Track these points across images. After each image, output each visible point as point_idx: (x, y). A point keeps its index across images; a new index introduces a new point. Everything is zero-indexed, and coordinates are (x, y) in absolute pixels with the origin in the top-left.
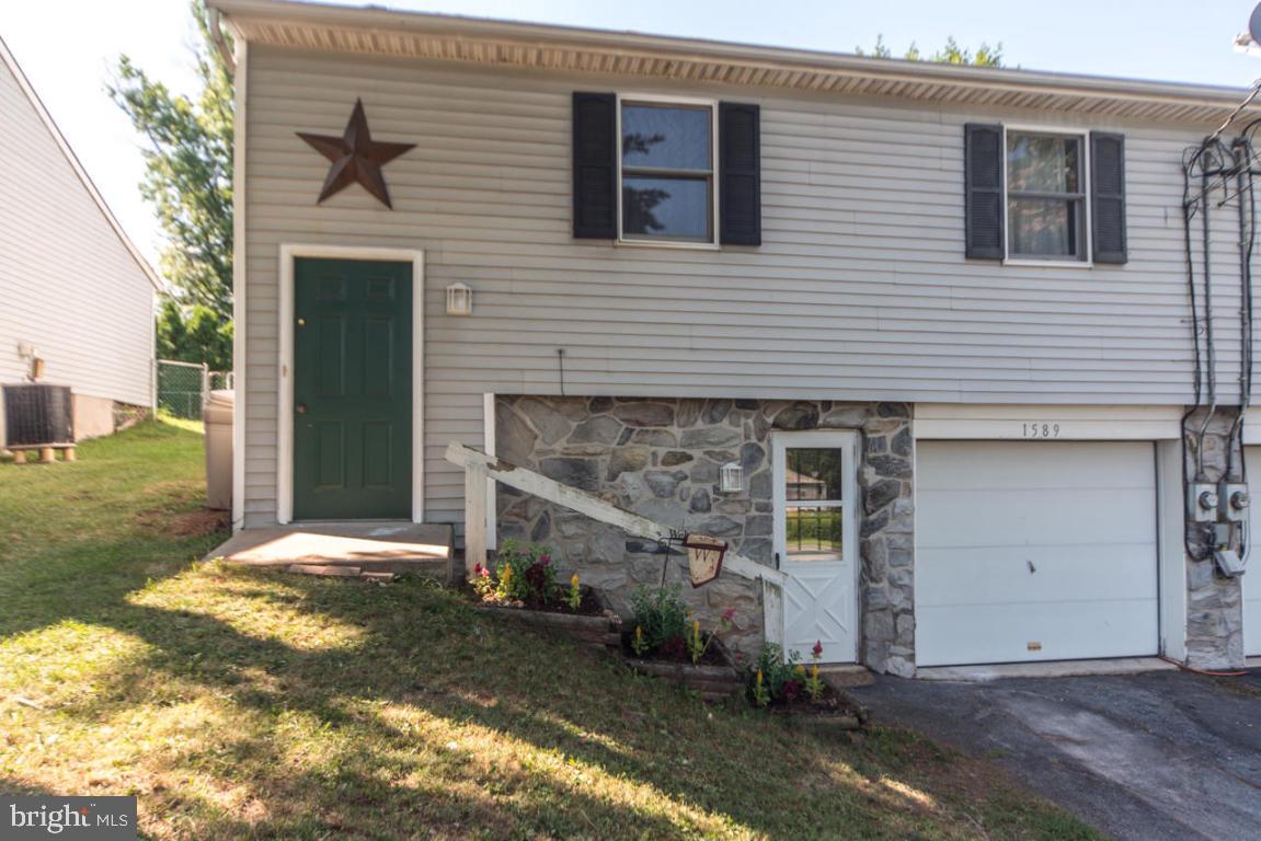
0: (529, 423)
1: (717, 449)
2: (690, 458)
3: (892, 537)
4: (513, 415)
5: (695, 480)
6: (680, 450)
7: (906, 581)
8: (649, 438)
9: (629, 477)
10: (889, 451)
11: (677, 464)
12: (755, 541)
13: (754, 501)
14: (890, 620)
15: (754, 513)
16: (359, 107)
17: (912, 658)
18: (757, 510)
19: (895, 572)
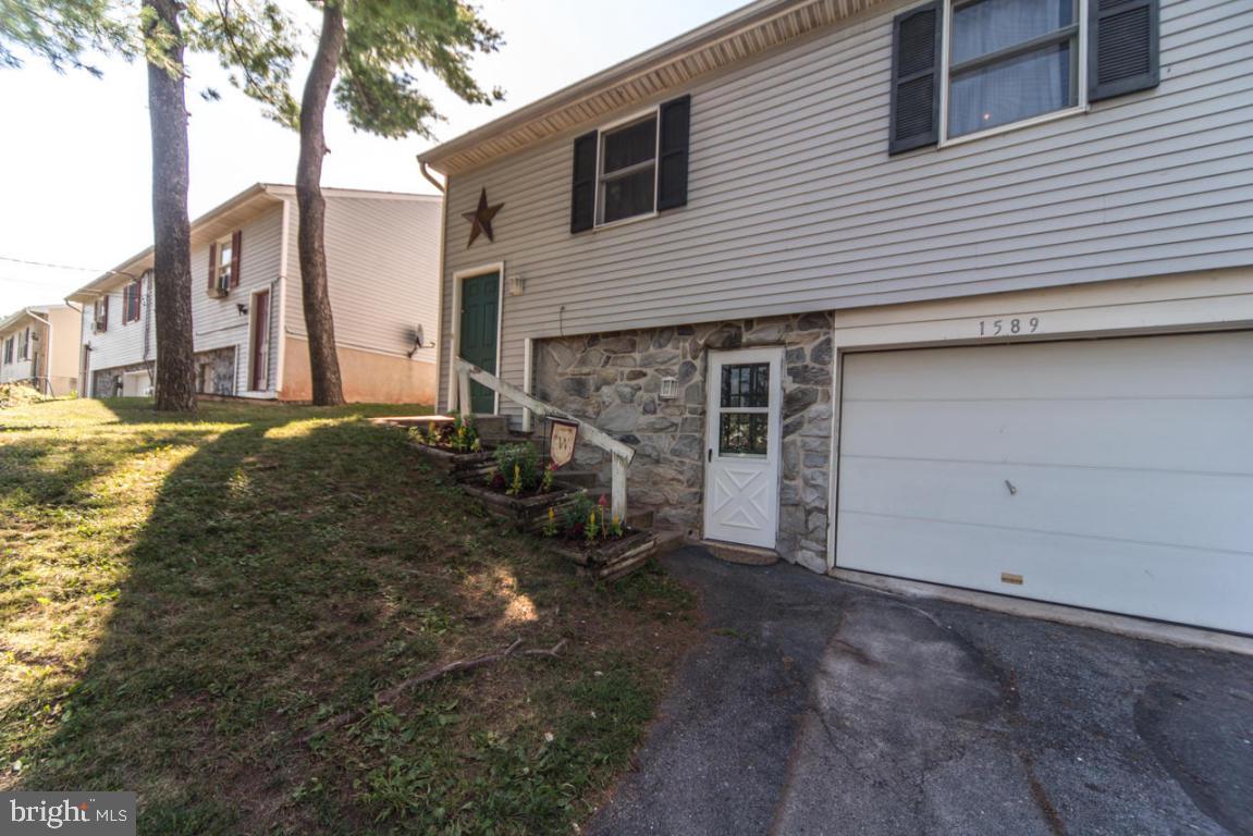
0: (556, 358)
1: (663, 367)
2: (645, 375)
3: (808, 440)
4: (548, 352)
5: (647, 391)
6: (638, 369)
7: (819, 481)
8: (619, 362)
9: (605, 389)
10: (808, 361)
11: (635, 379)
12: (687, 437)
13: (688, 405)
14: (801, 515)
15: (687, 415)
16: (484, 191)
17: (824, 554)
18: (690, 412)
19: (808, 472)
